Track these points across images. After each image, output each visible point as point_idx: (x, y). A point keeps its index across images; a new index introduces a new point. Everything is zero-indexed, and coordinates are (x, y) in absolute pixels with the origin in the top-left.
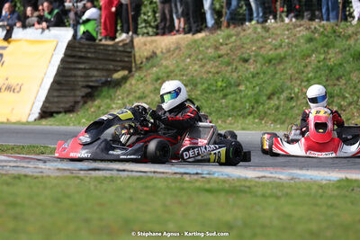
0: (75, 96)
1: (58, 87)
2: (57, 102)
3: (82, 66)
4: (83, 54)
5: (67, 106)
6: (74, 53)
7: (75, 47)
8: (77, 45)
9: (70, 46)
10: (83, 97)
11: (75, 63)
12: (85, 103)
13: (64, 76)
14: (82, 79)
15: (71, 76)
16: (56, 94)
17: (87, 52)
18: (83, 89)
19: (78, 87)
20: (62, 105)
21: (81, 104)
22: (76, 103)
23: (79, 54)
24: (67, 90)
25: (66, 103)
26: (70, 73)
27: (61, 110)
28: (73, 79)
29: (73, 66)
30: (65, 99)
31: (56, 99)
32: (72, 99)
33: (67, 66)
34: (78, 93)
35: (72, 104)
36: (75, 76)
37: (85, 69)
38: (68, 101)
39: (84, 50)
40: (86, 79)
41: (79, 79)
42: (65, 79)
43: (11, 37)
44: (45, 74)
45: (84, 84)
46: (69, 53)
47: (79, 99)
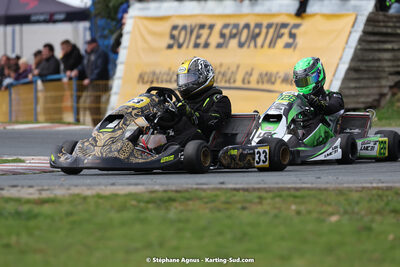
0: (381, 87)
1: (355, 75)
2: (354, 96)
3: (389, 46)
4: (390, 30)
5: (370, 100)
6: (376, 30)
7: (379, 22)
8: (381, 18)
9: (370, 21)
10: (391, 87)
11: (379, 42)
12: (394, 94)
13: (362, 60)
14: (389, 64)
15: (373, 60)
16: (353, 85)
17: (396, 27)
18: (390, 77)
19: (385, 75)
20: (362, 99)
21: (388, 97)
22: (382, 95)
23: (384, 30)
24: (369, 79)
25: (368, 96)
26: (371, 55)
27: (361, 106)
28: (377, 64)
29: (375, 46)
30: (365, 91)
31: (353, 92)
32: (375, 91)
33: (367, 47)
34: (384, 82)
35: (377, 97)
36: (379, 60)
37: (393, 50)
38: (371, 93)
39: (391, 24)
40: (395, 64)
41: (386, 64)
42: (365, 64)
43: (304, 11)
44: (341, 59)
45: (392, 70)
46: (370, 29)
47: (386, 90)
